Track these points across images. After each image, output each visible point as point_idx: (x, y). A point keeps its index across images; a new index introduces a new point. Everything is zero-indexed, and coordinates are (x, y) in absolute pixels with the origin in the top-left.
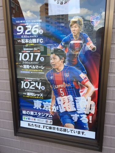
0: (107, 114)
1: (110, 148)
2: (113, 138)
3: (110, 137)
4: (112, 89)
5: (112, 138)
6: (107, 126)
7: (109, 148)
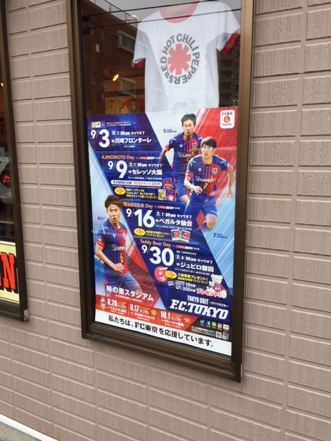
0: (249, 303)
1: (260, 378)
2: (264, 357)
3: (257, 353)
4: (256, 252)
5: (262, 355)
6: (251, 329)
7: (257, 377)
